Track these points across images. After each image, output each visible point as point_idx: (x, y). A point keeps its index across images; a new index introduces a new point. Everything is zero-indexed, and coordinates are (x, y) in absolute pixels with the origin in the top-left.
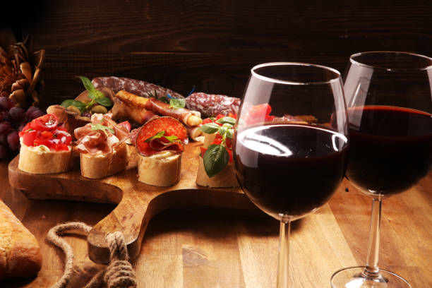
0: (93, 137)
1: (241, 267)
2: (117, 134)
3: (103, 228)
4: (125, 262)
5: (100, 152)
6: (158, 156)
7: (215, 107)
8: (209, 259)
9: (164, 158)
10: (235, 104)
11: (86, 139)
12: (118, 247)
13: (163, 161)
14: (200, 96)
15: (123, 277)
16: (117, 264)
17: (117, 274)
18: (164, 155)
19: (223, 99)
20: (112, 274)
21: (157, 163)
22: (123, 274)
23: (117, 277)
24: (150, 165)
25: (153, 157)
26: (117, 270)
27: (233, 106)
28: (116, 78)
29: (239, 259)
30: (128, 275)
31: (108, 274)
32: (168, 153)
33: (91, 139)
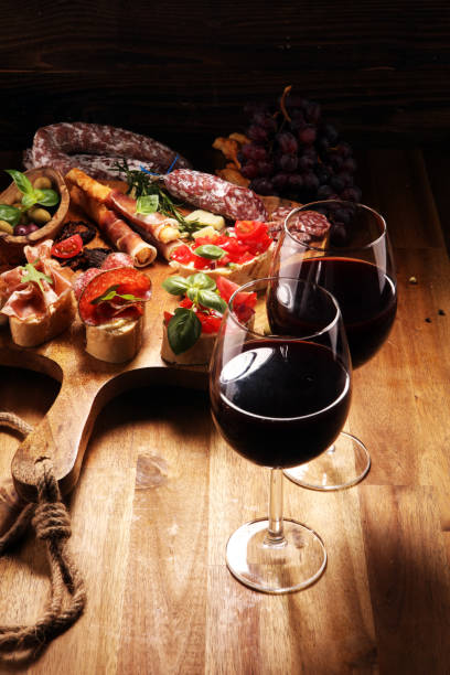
0: (23, 292)
1: (208, 490)
2: (56, 286)
3: (33, 448)
4: (57, 504)
5: (34, 315)
6: (108, 326)
7: (204, 197)
8: (170, 475)
9: (116, 328)
10: (230, 194)
11: (14, 297)
12: (47, 486)
13: (114, 333)
14: (183, 178)
15: (54, 528)
16: (46, 509)
17: (46, 522)
18: (116, 324)
19: (214, 187)
20: (40, 521)
21: (107, 336)
22: (52, 523)
23: (47, 526)
24: (98, 336)
25: (102, 327)
26: (47, 517)
27: (228, 199)
28: (70, 126)
29: (207, 476)
30: (59, 524)
31: (35, 519)
32: (121, 321)
33: (21, 295)
